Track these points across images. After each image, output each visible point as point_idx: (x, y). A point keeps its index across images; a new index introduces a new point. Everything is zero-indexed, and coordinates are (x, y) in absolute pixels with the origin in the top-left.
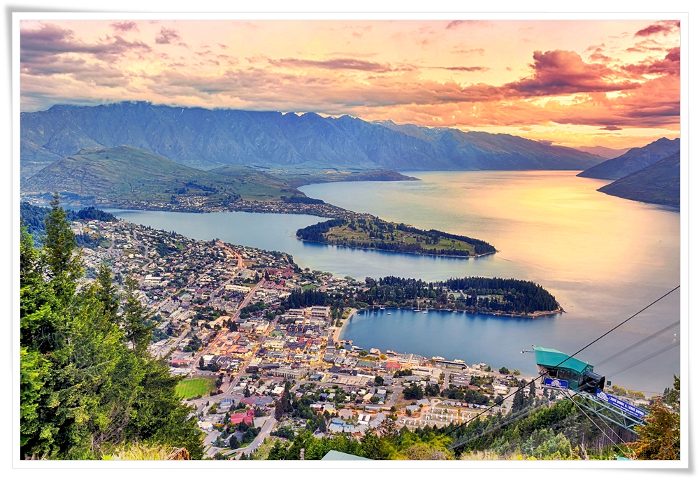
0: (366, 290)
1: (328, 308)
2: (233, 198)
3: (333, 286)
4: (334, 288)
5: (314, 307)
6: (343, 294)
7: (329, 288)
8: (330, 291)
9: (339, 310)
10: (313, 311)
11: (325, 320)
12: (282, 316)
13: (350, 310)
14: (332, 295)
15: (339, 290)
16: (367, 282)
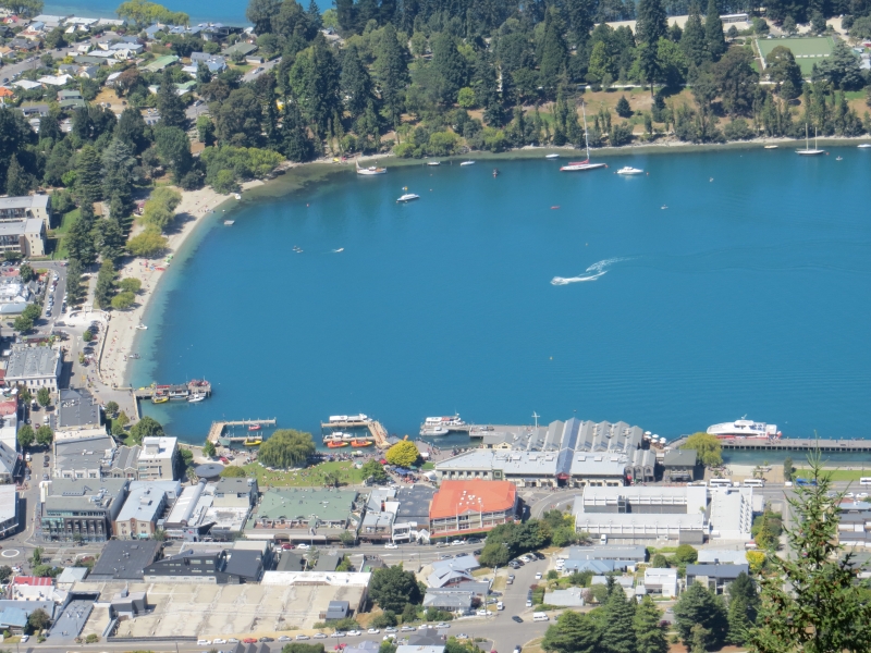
0: (256, 68)
1: (38, 204)
3: (50, 67)
4: (61, 80)
6: (118, 109)
7: (27, 85)
8: (37, 95)
9: (103, 209)
11: (31, 276)
13: (176, 200)
14: (51, 126)
15: (93, 89)
16: (263, 26)
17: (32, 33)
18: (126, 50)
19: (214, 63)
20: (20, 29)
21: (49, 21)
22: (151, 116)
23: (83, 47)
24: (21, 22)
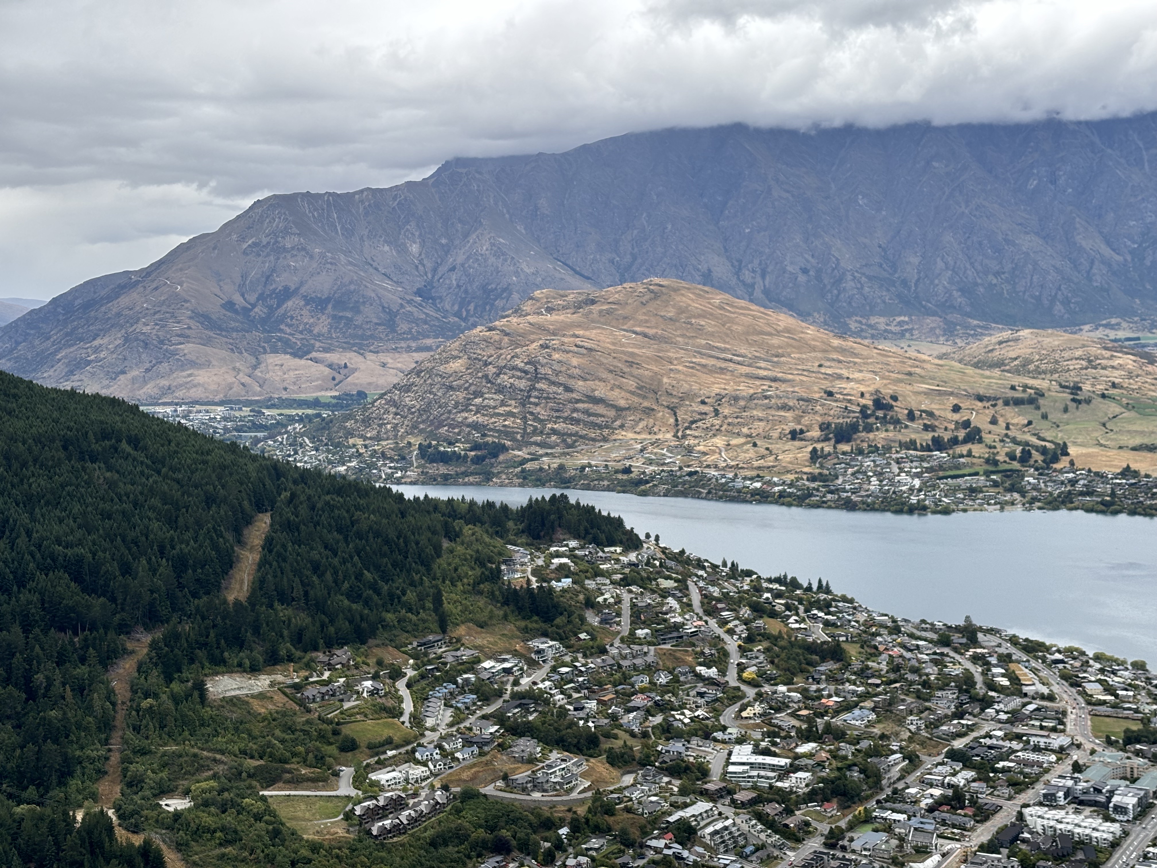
2: (1036, 456)
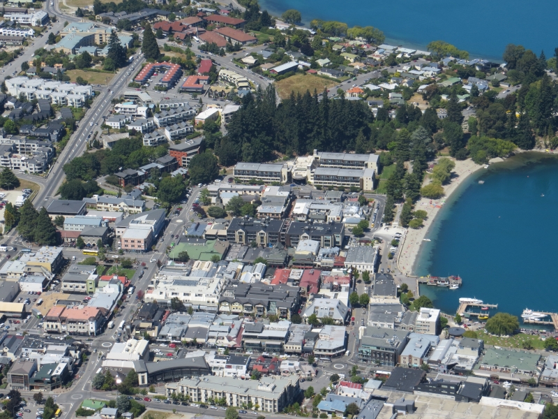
0: (505, 90)
1: (372, 160)
3: (386, 78)
4: (392, 86)
5: (323, 156)
6: (423, 107)
7: (372, 87)
8: (377, 94)
9: (409, 166)
10: (318, 171)
11: (364, 202)
12: (212, 187)
13: (452, 166)
14: (383, 114)
15: (409, 93)
16: (512, 65)
17: (377, 55)
18: (431, 72)
19: (481, 84)
20: (371, 53)
21: (388, 48)
22: (442, 113)
23: (406, 68)
24: (371, 48)
